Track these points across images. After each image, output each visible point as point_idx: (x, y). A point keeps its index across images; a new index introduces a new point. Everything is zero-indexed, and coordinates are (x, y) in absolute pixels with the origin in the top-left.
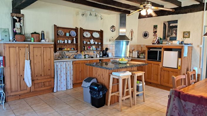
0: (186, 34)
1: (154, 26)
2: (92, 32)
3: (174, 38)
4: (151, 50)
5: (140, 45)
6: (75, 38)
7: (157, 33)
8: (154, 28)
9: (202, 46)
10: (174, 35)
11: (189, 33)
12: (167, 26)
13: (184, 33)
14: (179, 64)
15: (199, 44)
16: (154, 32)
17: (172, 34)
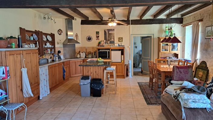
0: (120, 39)
1: (96, 32)
2: (46, 35)
3: (113, 42)
4: (100, 51)
5: (85, 47)
6: (37, 42)
7: (99, 38)
8: (96, 34)
9: (130, 47)
10: (112, 40)
11: (122, 38)
12: (107, 33)
13: (119, 38)
14: (123, 59)
15: (128, 46)
16: (97, 37)
17: (111, 39)
